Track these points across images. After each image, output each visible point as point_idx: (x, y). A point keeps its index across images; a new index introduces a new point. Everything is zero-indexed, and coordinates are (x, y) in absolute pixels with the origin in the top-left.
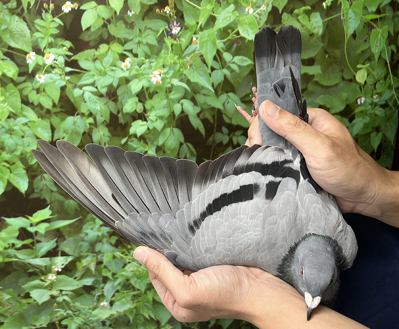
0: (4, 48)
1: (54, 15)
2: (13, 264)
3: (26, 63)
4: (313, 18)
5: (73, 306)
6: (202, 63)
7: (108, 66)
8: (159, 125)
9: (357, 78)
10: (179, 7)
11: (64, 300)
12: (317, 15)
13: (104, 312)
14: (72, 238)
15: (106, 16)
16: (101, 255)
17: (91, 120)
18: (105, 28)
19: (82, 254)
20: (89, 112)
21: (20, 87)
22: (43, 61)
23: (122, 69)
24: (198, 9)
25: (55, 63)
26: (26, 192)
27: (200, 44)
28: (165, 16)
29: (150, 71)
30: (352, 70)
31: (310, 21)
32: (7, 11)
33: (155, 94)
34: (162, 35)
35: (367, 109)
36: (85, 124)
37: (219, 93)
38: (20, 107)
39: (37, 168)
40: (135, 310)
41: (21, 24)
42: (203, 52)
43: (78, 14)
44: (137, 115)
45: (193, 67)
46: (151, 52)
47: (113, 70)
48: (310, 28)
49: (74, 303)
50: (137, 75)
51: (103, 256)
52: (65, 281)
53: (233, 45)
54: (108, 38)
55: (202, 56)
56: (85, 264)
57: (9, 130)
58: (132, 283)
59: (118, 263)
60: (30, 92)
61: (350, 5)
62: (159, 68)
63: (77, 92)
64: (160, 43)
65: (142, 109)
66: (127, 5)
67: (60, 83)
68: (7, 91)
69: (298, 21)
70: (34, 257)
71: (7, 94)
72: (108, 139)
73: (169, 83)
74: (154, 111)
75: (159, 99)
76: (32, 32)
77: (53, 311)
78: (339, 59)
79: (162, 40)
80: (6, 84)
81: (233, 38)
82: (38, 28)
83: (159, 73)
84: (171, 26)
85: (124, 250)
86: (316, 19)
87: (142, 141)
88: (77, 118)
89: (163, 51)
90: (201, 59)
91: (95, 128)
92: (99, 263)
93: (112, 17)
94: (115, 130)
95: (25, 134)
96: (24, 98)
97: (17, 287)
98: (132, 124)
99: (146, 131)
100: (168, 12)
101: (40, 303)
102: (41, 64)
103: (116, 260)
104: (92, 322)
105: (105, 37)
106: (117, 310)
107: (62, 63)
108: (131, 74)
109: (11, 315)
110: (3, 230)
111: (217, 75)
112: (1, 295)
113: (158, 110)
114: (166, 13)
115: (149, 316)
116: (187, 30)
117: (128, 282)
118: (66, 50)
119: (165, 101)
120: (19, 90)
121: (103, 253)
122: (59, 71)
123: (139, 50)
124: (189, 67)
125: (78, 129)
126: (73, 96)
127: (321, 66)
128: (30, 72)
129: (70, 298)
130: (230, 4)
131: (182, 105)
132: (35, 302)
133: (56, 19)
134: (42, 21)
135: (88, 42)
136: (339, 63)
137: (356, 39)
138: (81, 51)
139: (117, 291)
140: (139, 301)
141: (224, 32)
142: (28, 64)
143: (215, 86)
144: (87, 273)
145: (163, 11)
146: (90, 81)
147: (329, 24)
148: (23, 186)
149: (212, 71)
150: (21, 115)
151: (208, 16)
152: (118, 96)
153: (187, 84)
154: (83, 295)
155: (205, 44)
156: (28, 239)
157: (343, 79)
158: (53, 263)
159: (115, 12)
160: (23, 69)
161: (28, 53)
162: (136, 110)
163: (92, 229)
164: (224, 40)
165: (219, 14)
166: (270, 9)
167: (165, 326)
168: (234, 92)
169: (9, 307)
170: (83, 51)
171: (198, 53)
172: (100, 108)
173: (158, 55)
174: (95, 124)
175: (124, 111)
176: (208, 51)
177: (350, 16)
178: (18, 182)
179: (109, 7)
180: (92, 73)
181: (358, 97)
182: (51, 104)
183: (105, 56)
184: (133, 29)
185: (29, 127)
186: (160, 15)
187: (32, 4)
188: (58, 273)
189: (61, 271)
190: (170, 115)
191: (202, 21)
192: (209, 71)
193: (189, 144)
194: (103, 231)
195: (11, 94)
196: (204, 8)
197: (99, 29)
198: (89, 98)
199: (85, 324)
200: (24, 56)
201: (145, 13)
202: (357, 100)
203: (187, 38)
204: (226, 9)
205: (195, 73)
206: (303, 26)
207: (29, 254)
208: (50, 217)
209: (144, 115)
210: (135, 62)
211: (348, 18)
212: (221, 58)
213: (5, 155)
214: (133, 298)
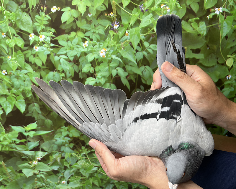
0: (17, 30)
1: (46, 13)
2: (14, 152)
3: (29, 39)
4: (200, 25)
5: (46, 181)
6: (131, 47)
7: (75, 44)
8: (103, 81)
9: (226, 63)
10: (119, 13)
11: (41, 177)
12: (203, 23)
13: (63, 187)
14: (48, 142)
15: (76, 16)
16: (64, 153)
17: (63, 75)
18: (75, 23)
19: (53, 152)
20: (62, 70)
21: (25, 52)
22: (39, 39)
23: (83, 47)
24: (130, 15)
25: (45, 41)
26: (24, 112)
27: (130, 36)
28: (110, 18)
29: (100, 49)
30: (224, 58)
31: (198, 26)
32: (20, 10)
33: (101, 63)
34: (108, 29)
35: (232, 83)
36: (60, 77)
37: (140, 65)
38: (24, 64)
39: (31, 100)
40: (81, 188)
41: (27, 17)
42: (131, 40)
43: (59, 14)
44: (90, 74)
45: (125, 49)
46: (101, 38)
47: (77, 47)
48: (198, 31)
49: (47, 179)
50: (91, 51)
51: (65, 154)
52: (43, 166)
53: (150, 37)
54: (76, 28)
55: (131, 43)
56: (54, 158)
57: (17, 76)
58: (81, 172)
59: (74, 160)
60: (30, 56)
61: (225, 19)
62: (105, 48)
63: (56, 58)
65: (93, 71)
66: (88, 10)
67: (47, 52)
68: (17, 54)
69: (191, 26)
70: (25, 150)
71: (17, 56)
73: (110, 57)
74: (100, 73)
75: (103, 66)
76: (33, 22)
77: (34, 182)
78: (216, 51)
79: (107, 32)
80: (17, 50)
81: (150, 34)
82: (37, 20)
83: (104, 51)
84: (113, 24)
85: (77, 152)
86: (202, 26)
88: (55, 73)
89: (107, 38)
90: (130, 44)
92: (63, 158)
93: (79, 17)
95: (26, 79)
96: (26, 59)
97: (15, 166)
98: (87, 79)
99: (95, 84)
100: (112, 16)
101: (27, 177)
102: (37, 40)
103: (72, 157)
105: (75, 28)
106: (71, 187)
107: (49, 41)
108: (88, 51)
109: (11, 181)
110: (10, 133)
111: (139, 55)
112: (6, 170)
113: (102, 72)
114: (111, 16)
116: (123, 27)
117: (79, 171)
118: (51, 34)
119: (107, 67)
120: (24, 54)
121: (65, 152)
122: (47, 45)
123: (94, 37)
124: (122, 49)
125: (56, 79)
126: (54, 60)
127: (204, 54)
128: (31, 44)
129: (44, 176)
130: (150, 13)
131: (117, 71)
132: (25, 176)
133: (47, 16)
134: (39, 16)
135: (64, 30)
136: (215, 53)
137: (227, 39)
138: (60, 35)
139: (72, 176)
140: (84, 183)
141: (145, 30)
142: (30, 40)
143: (138, 61)
144: (55, 163)
145: (109, 15)
146: (64, 52)
147: (211, 29)
148: (22, 109)
149: (136, 52)
150: (24, 68)
151: (136, 19)
152: (80, 62)
153: (121, 58)
154: (51, 176)
155: (133, 36)
156: (23, 139)
157: (218, 63)
158: (36, 155)
159: (81, 14)
160: (27, 43)
161: (31, 34)
162: (89, 71)
163: (60, 138)
164: (145, 34)
165: (143, 19)
168: (149, 65)
169: (10, 177)
170: (61, 35)
171: (129, 41)
172: (69, 68)
173: (105, 41)
174: (65, 77)
175: (83, 71)
176: (135, 40)
177: (224, 25)
178: (20, 106)
179: (78, 11)
180: (65, 48)
181: (227, 75)
182: (41, 64)
183: (74, 39)
184: (91, 24)
185: (28, 76)
186: (107, 17)
187: (34, 7)
188: (39, 161)
189: (41, 160)
190: (109, 76)
191: (132, 22)
192: (135, 52)
194: (66, 140)
195: (19, 56)
196: (134, 14)
197: (71, 23)
198: (63, 62)
200: (28, 35)
201: (98, 15)
202: (226, 76)
203: (123, 31)
204: (147, 16)
205: (126, 53)
206: (194, 29)
207: (23, 147)
208: (37, 128)
209: (94, 75)
210: (91, 43)
211: (223, 27)
212: (142, 45)
213: (14, 90)
214: (81, 181)
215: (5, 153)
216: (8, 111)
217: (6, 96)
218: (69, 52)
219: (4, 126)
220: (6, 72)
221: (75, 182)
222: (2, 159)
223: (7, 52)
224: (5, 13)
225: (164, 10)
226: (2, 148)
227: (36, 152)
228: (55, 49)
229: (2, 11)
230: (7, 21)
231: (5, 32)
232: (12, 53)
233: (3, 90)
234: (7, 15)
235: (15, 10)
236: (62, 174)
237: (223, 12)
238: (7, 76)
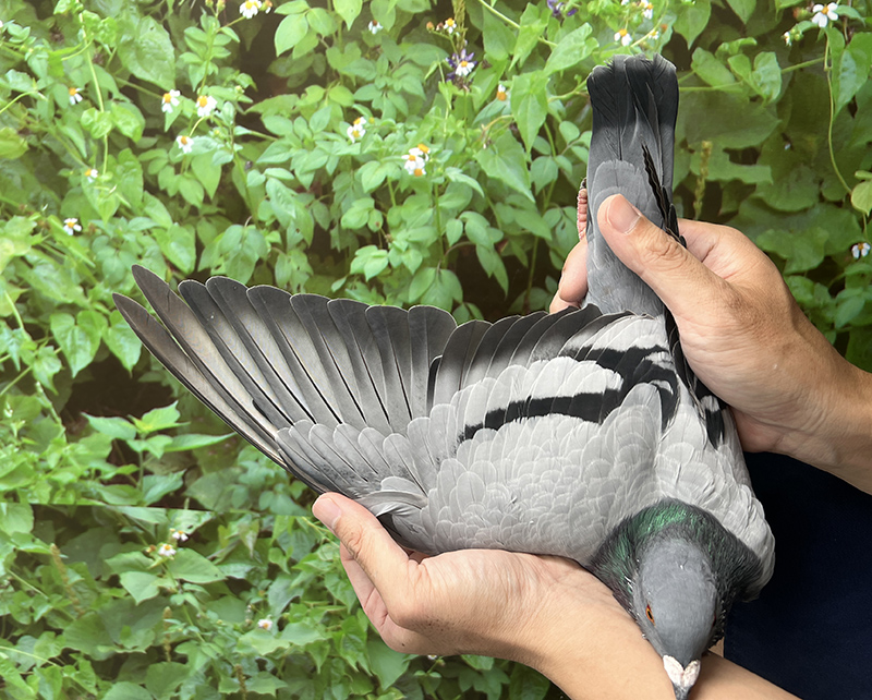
0: (122, 78)
1: (223, 20)
2: (94, 511)
3: (161, 111)
4: (760, 64)
5: (202, 617)
6: (514, 139)
7: (319, 130)
8: (412, 260)
9: (853, 200)
10: (474, 21)
11: (186, 603)
12: (769, 59)
13: (264, 642)
14: (213, 475)
15: (326, 31)
16: (271, 517)
17: (275, 237)
18: (320, 55)
19: (232, 511)
20: (272, 221)
21: (145, 156)
22: (195, 109)
23: (347, 140)
24: (513, 29)
25: (215, 116)
26: (135, 367)
27: (512, 101)
28: (443, 39)
29: (405, 146)
30: (843, 181)
31: (753, 69)
32: (135, 8)
33: (409, 195)
34: (435, 77)
36: (264, 244)
37: (546, 205)
38: (141, 197)
40: (328, 647)
41: (159, 35)
42: (517, 117)
43: (269, 22)
44: (368, 236)
45: (494, 146)
46: (409, 109)
47: (328, 140)
48: (752, 84)
49: (205, 612)
50: (376, 153)
51: (273, 520)
52: (193, 563)
53: (583, 106)
54: (325, 75)
55: (515, 125)
56: (235, 533)
57: (114, 239)
58: (327, 586)
59: (303, 541)
60: (163, 168)
61: (847, 43)
62: (423, 143)
63: (254, 178)
64: (429, 92)
65: (381, 224)
66: (369, 10)
67: (221, 156)
68: (118, 163)
69: (728, 67)
70: (135, 503)
71: (119, 169)
72: (307, 277)
73: (441, 175)
74: (405, 230)
75: (416, 207)
76: (178, 52)
77: (162, 622)
78: (814, 156)
79: (433, 86)
80: (119, 150)
81: (583, 94)
82: (190, 44)
83: (421, 153)
84: (455, 60)
86: (767, 67)
87: (374, 290)
88: (249, 230)
89: (433, 109)
90: (513, 132)
91: (281, 254)
92: (265, 534)
93: (336, 33)
94: (322, 260)
95: (145, 252)
96: (150, 180)
97: (96, 560)
98: (357, 253)
99: (384, 270)
100: (450, 31)
101: (138, 601)
102: (189, 116)
103: (299, 532)
104: (238, 659)
105: (320, 71)
106: (291, 641)
107: (229, 117)
108: (365, 152)
109: (79, 617)
110: (82, 440)
111: (544, 168)
112: (64, 573)
113: (412, 229)
114: (446, 32)
115: (358, 664)
116: (488, 70)
117: (320, 584)
118: (239, 92)
119: (430, 212)
120: (141, 162)
121: (275, 514)
122: (224, 132)
123: (385, 104)
124: (485, 146)
125: (249, 252)
126: (245, 186)
127: (772, 167)
128: (167, 129)
129: (198, 600)
130: (583, 23)
131: (464, 224)
132: (128, 597)
133: (227, 30)
134: (200, 31)
135: (285, 80)
136: (813, 165)
137: (856, 116)
138: (268, 97)
139: (296, 600)
140: (339, 629)
141: (565, 80)
142: (164, 113)
143: (538, 190)
145: (441, 27)
146: (282, 158)
147: (796, 80)
148: (129, 354)
149: (533, 159)
150: (140, 213)
151: (534, 45)
152: (334, 193)
153: (478, 180)
154: (225, 598)
155: (523, 102)
156: (128, 464)
157: (821, 198)
158: (170, 521)
159: (344, 24)
160: (154, 123)
161: (167, 92)
162: (367, 225)
163: (257, 461)
164: (564, 97)
165: (560, 44)
166: (667, 38)
167: (389, 690)
169: (76, 599)
170: (273, 96)
171: (508, 120)
172: (296, 213)
173: (423, 117)
174: (283, 246)
175: (344, 225)
176: (528, 115)
177: (844, 64)
178: (121, 346)
179: (332, 13)
180: (286, 142)
181: (853, 241)
182: (201, 197)
183: (317, 110)
184: (376, 60)
185: (154, 238)
186: (434, 35)
188: (180, 544)
189: (186, 541)
190: (437, 241)
191: (521, 53)
192: (528, 157)
193: (471, 307)
195: (127, 170)
196: (526, 26)
197: (309, 55)
198: (277, 192)
199: (223, 660)
200: (158, 96)
201: (403, 28)
202: (851, 248)
203: (488, 85)
204: (573, 33)
205: (497, 158)
206: (736, 79)
207: (126, 494)
208: (177, 425)
209: (382, 236)
210: (375, 127)
211: (840, 70)
212: (555, 132)
213: (103, 290)
214: (327, 619)
215: (62, 515)
216: (81, 361)
217: (72, 309)
218: (298, 157)
219: (61, 415)
220: (79, 223)
221: (304, 625)
222: (52, 534)
223: (85, 155)
224: (81, 20)
225: (633, 11)
226: (52, 495)
227: (173, 511)
228: (249, 146)
229: (74, 12)
230: (87, 46)
231: (79, 84)
232: (101, 159)
233: (65, 287)
234: (90, 26)
235: (115, 9)
236: (262, 593)
237: (841, 18)
238: (81, 239)
